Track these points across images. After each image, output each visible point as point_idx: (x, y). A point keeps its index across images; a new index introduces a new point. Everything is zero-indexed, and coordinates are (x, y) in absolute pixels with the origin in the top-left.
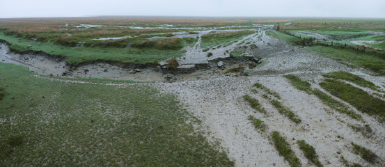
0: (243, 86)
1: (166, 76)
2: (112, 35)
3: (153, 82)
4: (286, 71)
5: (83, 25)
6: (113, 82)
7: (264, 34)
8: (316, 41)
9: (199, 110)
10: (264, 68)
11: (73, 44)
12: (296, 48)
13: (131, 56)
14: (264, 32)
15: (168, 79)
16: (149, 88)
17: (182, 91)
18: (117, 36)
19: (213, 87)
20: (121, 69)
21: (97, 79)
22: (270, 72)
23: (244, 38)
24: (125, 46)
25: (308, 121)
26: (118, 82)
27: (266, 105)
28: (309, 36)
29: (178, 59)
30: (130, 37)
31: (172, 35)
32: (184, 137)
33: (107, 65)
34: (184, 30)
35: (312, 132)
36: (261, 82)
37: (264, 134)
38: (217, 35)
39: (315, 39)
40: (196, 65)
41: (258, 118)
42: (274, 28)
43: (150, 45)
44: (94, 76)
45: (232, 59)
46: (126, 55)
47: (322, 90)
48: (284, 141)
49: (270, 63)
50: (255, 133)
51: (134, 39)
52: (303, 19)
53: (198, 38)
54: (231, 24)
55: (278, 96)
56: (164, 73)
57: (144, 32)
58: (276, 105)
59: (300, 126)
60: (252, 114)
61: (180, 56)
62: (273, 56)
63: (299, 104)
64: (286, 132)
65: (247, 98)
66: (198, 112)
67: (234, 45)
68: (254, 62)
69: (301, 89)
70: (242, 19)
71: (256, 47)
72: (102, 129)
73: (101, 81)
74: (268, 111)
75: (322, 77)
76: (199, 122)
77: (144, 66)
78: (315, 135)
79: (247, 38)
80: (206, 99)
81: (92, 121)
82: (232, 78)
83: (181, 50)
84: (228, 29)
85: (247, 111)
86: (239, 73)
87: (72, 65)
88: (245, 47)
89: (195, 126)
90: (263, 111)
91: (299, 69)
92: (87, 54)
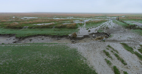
0: (103, 46)
1: (72, 41)
2: (44, 22)
3: (67, 44)
4: (121, 41)
5: (26, 17)
6: (47, 44)
7: (112, 22)
8: (137, 27)
9: (86, 55)
10: (112, 38)
11: (20, 28)
12: (126, 30)
13: (55, 32)
14: (112, 21)
15: (73, 42)
16: (65, 46)
17: (79, 47)
18: (47, 22)
19: (91, 46)
20: (51, 38)
21: (38, 43)
22: (114, 41)
23: (103, 24)
24: (52, 28)
25: (130, 65)
26: (49, 44)
27: (112, 55)
28: (134, 24)
29: (76, 33)
30: (54, 23)
31: (73, 22)
32: (80, 64)
33: (43, 37)
34: (78, 20)
35: (131, 70)
36: (110, 45)
37: (110, 66)
38: (92, 22)
39: (137, 25)
40: (84, 36)
41: (108, 60)
42: (116, 19)
43: (64, 27)
44: (35, 42)
45: (98, 33)
46: (53, 32)
47: (139, 53)
48: (118, 70)
49: (114, 36)
50: (107, 65)
51: (56, 24)
52: (131, 14)
53: (84, 23)
54: (97, 17)
55: (117, 52)
56: (71, 40)
57: (60, 21)
58: (116, 56)
59: (126, 66)
60: (106, 58)
61: (77, 32)
62: (116, 33)
63: (127, 57)
64: (119, 67)
65: (104, 51)
66: (85, 56)
67: (99, 27)
68: (108, 35)
69: (129, 51)
70: (102, 14)
71: (108, 28)
72: (44, 63)
73: (40, 44)
74: (113, 58)
75: (139, 46)
76: (86, 59)
77: (62, 37)
78: (132, 71)
79: (104, 23)
80: (88, 51)
81: (37, 61)
82: (98, 42)
83: (78, 29)
84: (96, 19)
85: (104, 57)
86: (101, 40)
87: (20, 38)
88: (104, 28)
89: (84, 61)
90: (111, 57)
91: (128, 41)
92: (31, 32)
